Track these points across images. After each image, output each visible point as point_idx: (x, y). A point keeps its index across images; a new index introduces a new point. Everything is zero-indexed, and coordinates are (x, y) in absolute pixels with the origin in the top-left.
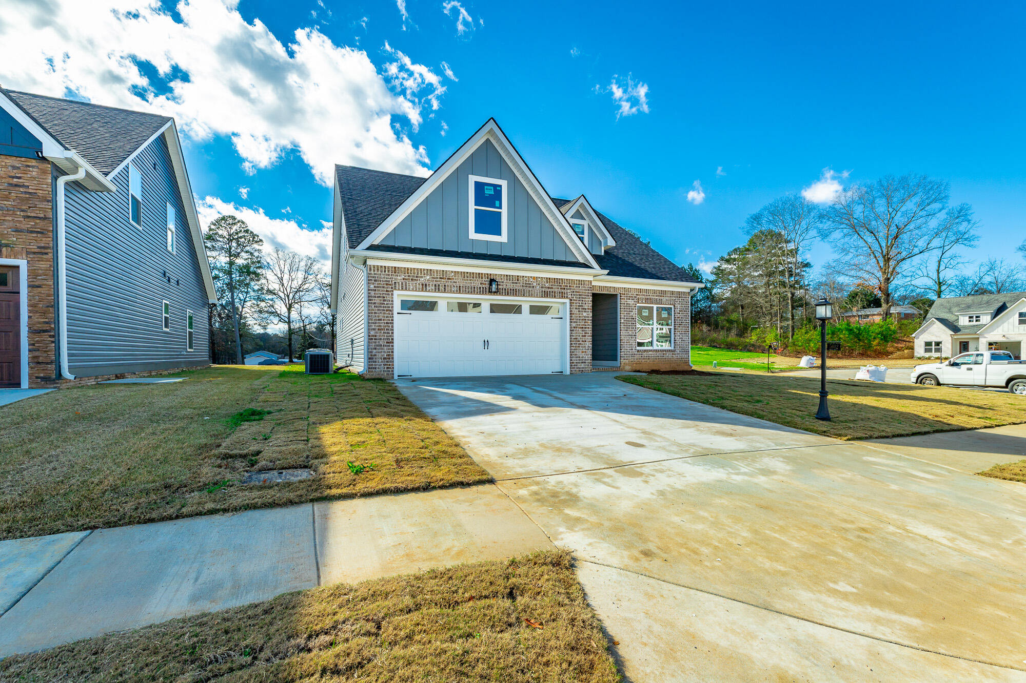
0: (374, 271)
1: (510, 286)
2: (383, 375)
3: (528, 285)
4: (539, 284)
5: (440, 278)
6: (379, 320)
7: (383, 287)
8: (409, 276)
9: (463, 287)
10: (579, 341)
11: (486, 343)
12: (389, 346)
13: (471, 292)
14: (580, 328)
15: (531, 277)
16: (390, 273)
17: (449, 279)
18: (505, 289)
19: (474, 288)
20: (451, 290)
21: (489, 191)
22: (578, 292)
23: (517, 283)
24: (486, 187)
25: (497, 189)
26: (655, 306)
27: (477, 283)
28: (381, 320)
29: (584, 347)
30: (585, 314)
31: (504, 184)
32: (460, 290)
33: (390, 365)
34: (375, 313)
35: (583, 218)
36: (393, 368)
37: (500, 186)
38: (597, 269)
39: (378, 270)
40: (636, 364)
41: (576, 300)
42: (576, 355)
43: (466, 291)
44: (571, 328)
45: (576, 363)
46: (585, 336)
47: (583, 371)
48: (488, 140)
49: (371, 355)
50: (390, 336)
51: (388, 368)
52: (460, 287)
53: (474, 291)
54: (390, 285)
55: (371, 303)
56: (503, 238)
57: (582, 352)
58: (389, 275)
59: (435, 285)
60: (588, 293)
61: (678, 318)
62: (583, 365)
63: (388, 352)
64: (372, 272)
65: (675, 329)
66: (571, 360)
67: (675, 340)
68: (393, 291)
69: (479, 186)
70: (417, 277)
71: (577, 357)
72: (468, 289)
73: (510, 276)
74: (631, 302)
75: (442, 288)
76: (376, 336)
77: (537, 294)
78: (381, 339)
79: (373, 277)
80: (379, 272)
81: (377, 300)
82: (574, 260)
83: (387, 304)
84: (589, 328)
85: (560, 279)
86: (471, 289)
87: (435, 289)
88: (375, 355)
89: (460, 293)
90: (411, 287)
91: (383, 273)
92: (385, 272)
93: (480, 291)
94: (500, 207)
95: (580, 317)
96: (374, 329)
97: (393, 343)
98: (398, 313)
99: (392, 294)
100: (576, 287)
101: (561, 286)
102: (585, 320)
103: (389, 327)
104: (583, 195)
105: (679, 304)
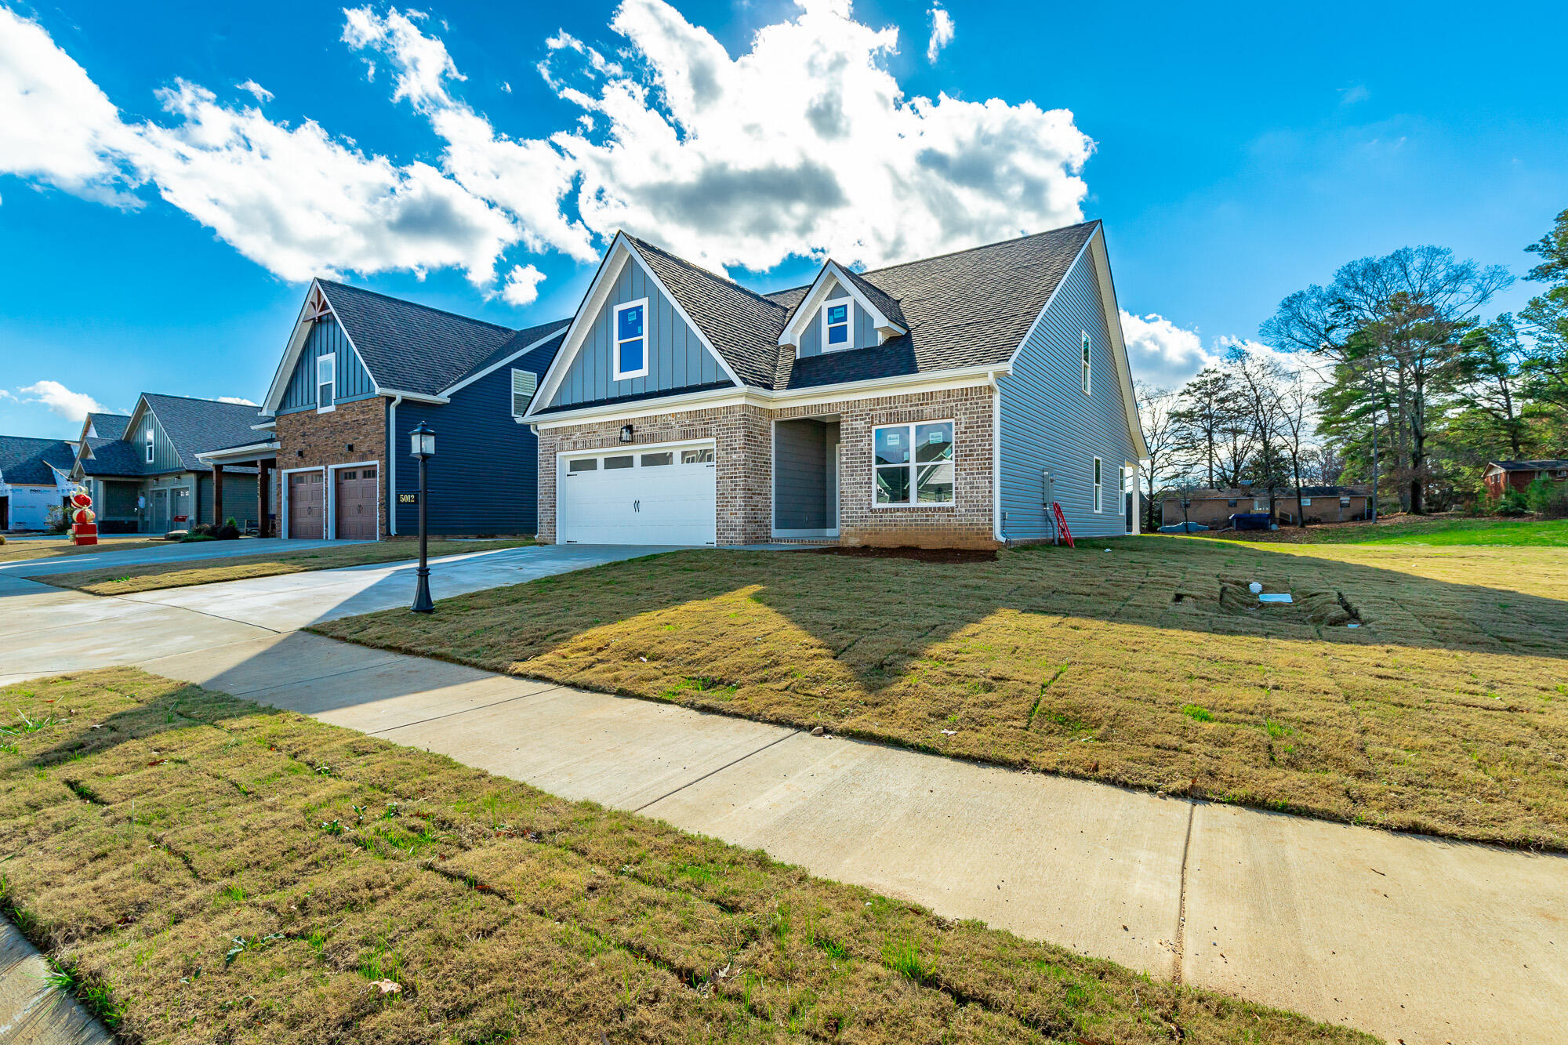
1: (648, 430)
3: (666, 426)
4: (678, 423)
5: (589, 433)
9: (608, 439)
10: (727, 498)
11: (637, 504)
14: (729, 478)
15: (670, 414)
16: (553, 436)
17: (596, 432)
21: (632, 318)
22: (726, 425)
23: (654, 426)
24: (628, 314)
25: (639, 311)
26: (912, 426)
27: (617, 433)
29: (734, 506)
30: (734, 456)
31: (645, 302)
34: (543, 477)
35: (846, 294)
38: (739, 386)
41: (724, 437)
42: (724, 518)
44: (718, 479)
45: (725, 530)
46: (735, 490)
47: (731, 542)
49: (540, 520)
52: (602, 439)
54: (553, 447)
56: (643, 372)
57: (731, 514)
59: (583, 442)
61: (964, 442)
62: (732, 534)
63: (550, 516)
65: (956, 465)
66: (718, 526)
67: (956, 488)
68: (555, 453)
69: (623, 316)
70: (571, 435)
71: (725, 522)
73: (648, 417)
74: (860, 425)
75: (588, 444)
77: (676, 437)
78: (546, 503)
81: (544, 464)
82: (724, 378)
85: (702, 410)
87: (594, 444)
89: (607, 446)
94: (642, 333)
95: (728, 461)
96: (542, 494)
98: (568, 476)
100: (724, 418)
101: (703, 420)
103: (552, 490)
105: (965, 414)
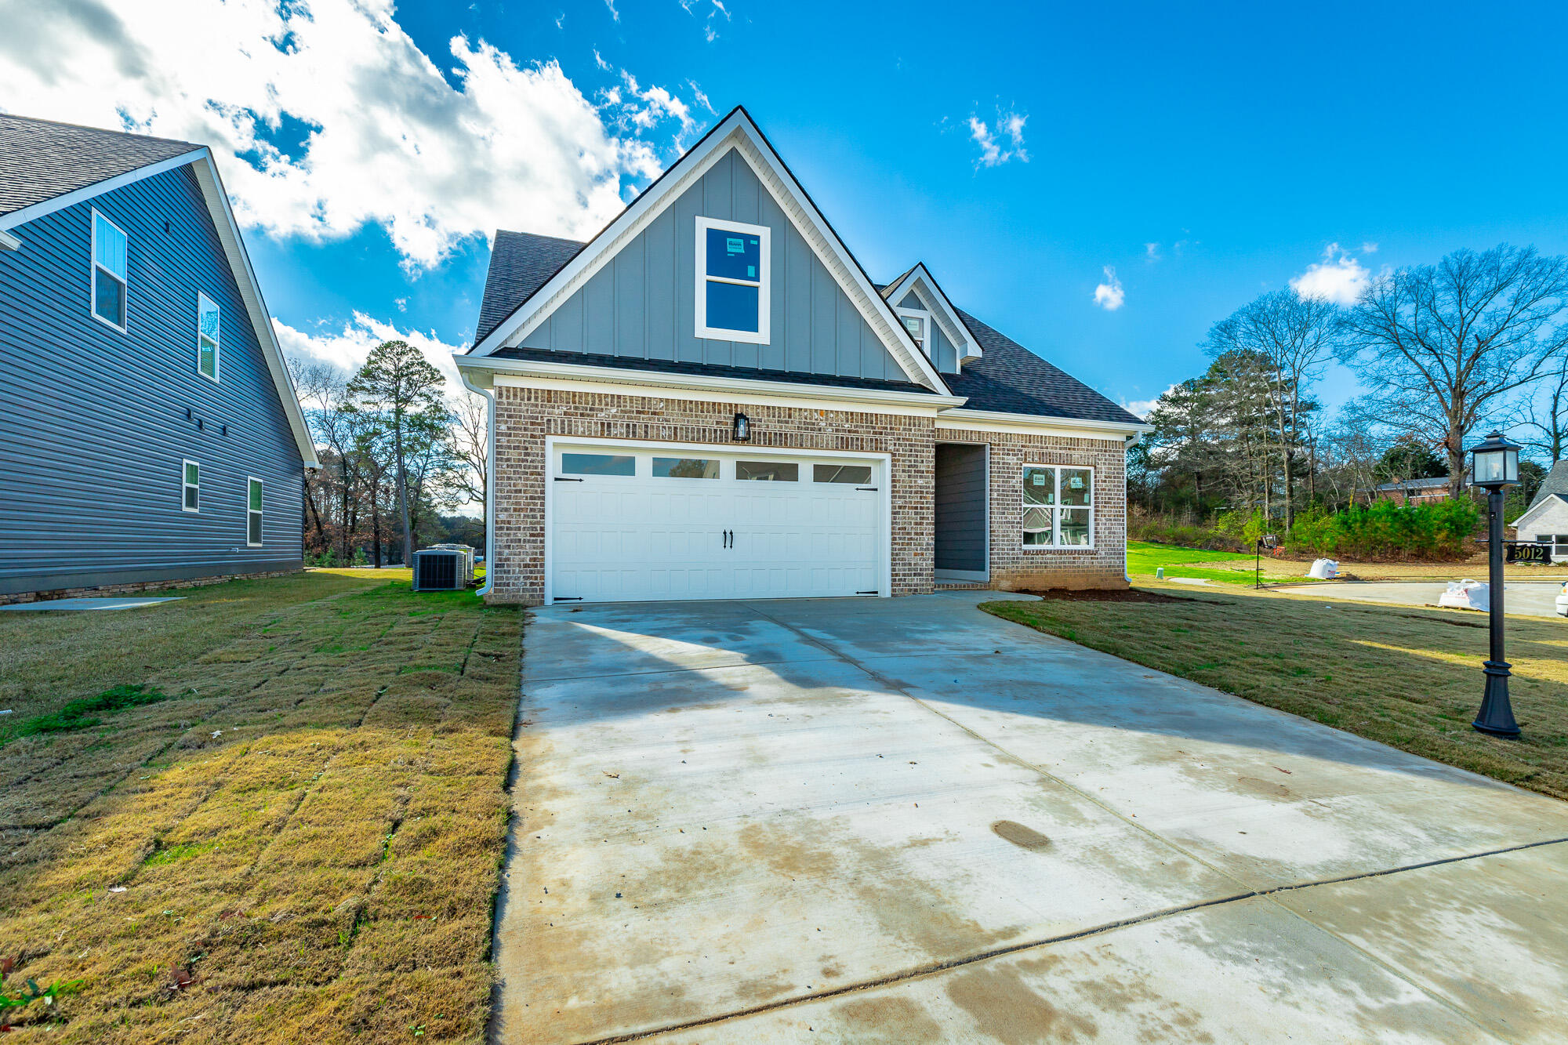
0: (508, 397)
1: (774, 427)
2: (521, 597)
3: (811, 426)
4: (831, 425)
5: (638, 412)
6: (516, 491)
7: (525, 429)
8: (576, 408)
9: (681, 429)
10: (908, 534)
11: (728, 537)
12: (535, 541)
13: (698, 439)
14: (912, 508)
15: (816, 411)
16: (540, 403)
17: (654, 413)
18: (765, 434)
19: (704, 431)
20: (658, 435)
21: (735, 248)
22: (907, 440)
23: (787, 422)
24: (728, 240)
25: (751, 243)
26: (1058, 469)
27: (710, 422)
28: (520, 491)
29: (919, 544)
30: (920, 482)
31: (764, 233)
32: (675, 434)
33: (536, 578)
34: (509, 478)
35: (921, 307)
36: (543, 584)
37: (757, 238)
38: (945, 395)
39: (515, 395)
40: (1022, 577)
41: (905, 455)
42: (903, 559)
43: (687, 437)
44: (894, 507)
45: (904, 575)
46: (921, 524)
47: (916, 590)
48: (734, 151)
49: (500, 560)
50: (538, 523)
51: (532, 584)
52: (676, 428)
53: (704, 437)
54: (539, 424)
55: (502, 459)
56: (762, 336)
57: (915, 555)
58: (537, 406)
59: (628, 426)
60: (928, 441)
61: (1104, 489)
62: (916, 580)
63: (533, 554)
64: (504, 400)
65: (1096, 511)
66: (893, 570)
67: (1097, 533)
68: (544, 437)
69: (716, 239)
70: (591, 409)
71: (904, 565)
72: (693, 432)
73: (774, 408)
74: (1012, 460)
75: (640, 431)
76: (509, 522)
77: (828, 444)
78: (519, 529)
79: (506, 410)
80: (519, 401)
81: (513, 454)
82: (900, 379)
83: (532, 461)
84: (928, 508)
85: (872, 415)
86: (698, 432)
87: (628, 432)
88: (508, 559)
89: (675, 440)
90: (581, 429)
91: (526, 402)
92: (529, 399)
93: (716, 437)
94: (757, 278)
95: (910, 487)
96: (506, 510)
97: (543, 535)
98: (556, 479)
99: (543, 443)
100: (904, 429)
101: (874, 428)
102: (922, 492)
103: (535, 504)
104: (921, 263)
105: (1105, 464)
